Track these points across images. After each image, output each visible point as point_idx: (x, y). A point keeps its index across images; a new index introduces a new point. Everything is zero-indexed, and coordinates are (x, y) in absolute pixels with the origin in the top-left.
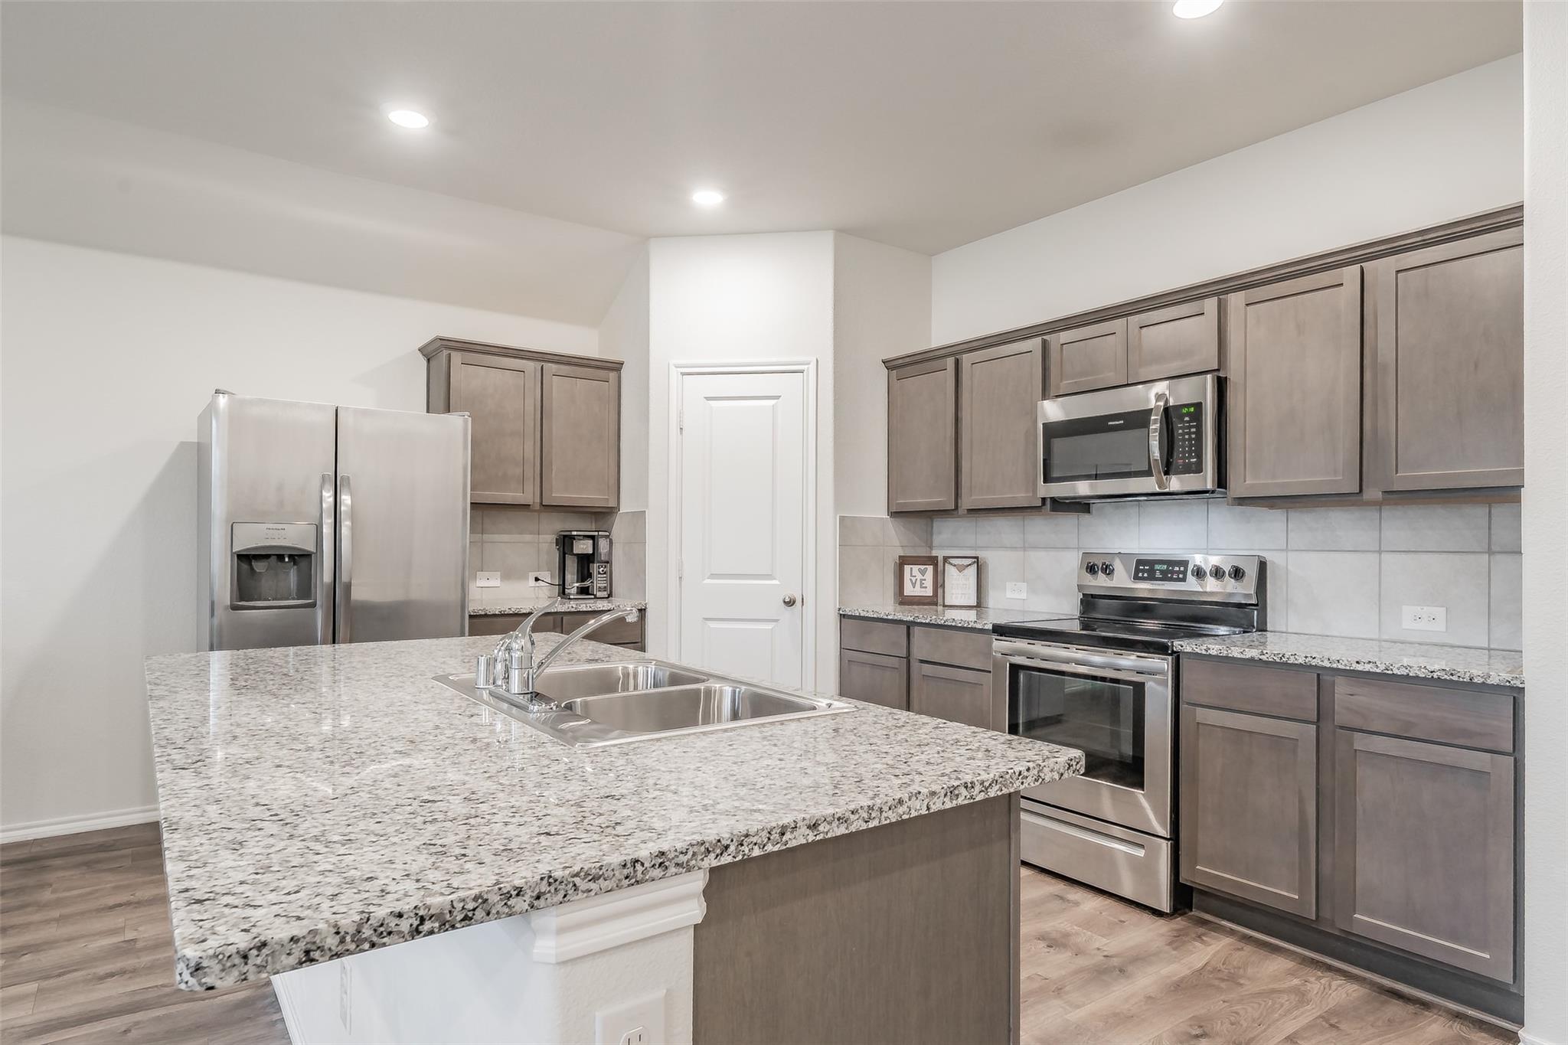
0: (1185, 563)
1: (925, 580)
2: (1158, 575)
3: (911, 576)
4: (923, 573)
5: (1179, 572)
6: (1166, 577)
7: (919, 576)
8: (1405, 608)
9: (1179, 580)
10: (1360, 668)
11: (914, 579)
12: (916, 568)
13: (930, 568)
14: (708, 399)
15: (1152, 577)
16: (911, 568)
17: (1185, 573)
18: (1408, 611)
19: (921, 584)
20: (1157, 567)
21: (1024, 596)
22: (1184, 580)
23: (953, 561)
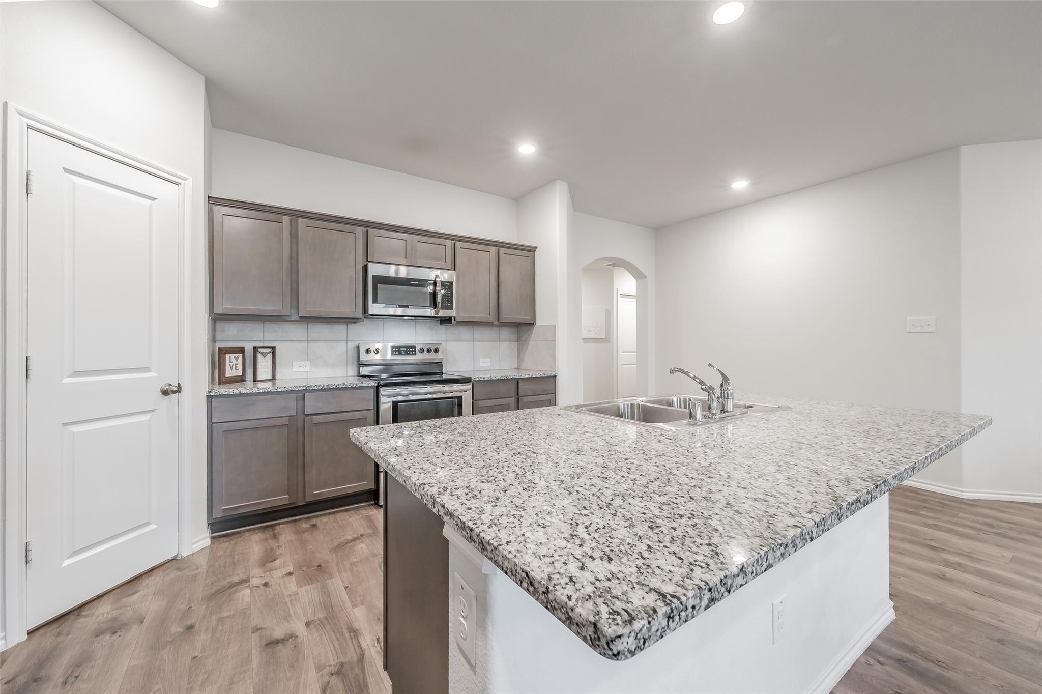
0: (414, 347)
1: (238, 364)
2: (403, 352)
3: (230, 362)
4: (236, 359)
5: (412, 351)
6: (407, 353)
7: (235, 362)
8: (481, 359)
9: (413, 354)
10: (526, 377)
11: (231, 364)
12: (233, 356)
13: (241, 355)
14: (66, 170)
15: (400, 353)
16: (230, 356)
17: (415, 351)
18: (482, 360)
19: (236, 367)
20: (401, 349)
21: (308, 369)
22: (415, 354)
23: (260, 350)
